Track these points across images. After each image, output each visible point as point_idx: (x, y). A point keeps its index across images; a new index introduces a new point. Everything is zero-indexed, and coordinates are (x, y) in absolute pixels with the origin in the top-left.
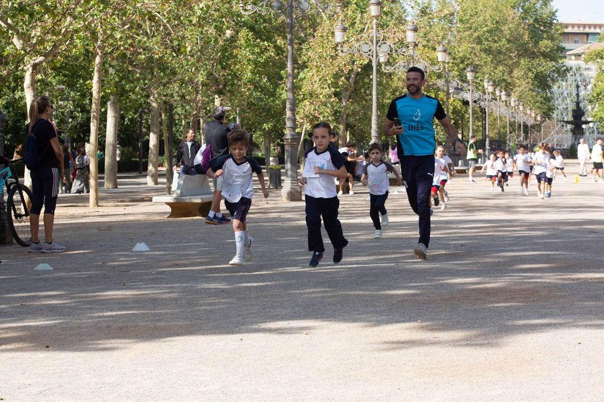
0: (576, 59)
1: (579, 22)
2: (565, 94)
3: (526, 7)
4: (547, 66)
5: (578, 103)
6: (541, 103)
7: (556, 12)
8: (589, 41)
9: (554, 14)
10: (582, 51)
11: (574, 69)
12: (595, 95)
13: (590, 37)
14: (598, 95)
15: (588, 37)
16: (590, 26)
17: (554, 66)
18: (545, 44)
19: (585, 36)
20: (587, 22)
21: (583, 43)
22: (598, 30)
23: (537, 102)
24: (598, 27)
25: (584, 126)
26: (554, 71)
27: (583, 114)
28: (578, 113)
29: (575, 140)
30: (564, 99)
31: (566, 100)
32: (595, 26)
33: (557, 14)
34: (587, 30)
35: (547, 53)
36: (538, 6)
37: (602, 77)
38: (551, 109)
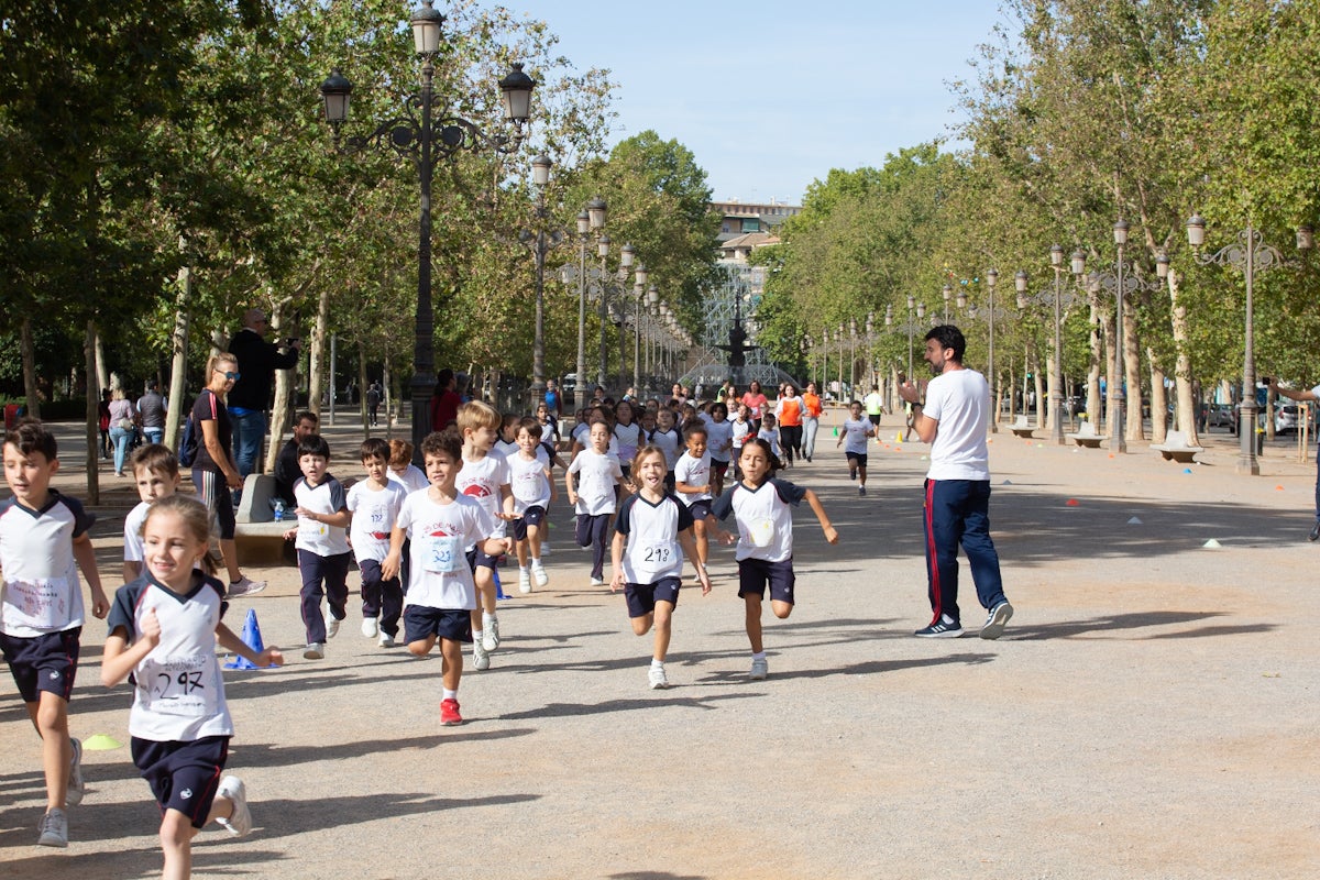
0: (727, 256)
1: (730, 202)
2: (717, 307)
3: (669, 185)
4: (695, 268)
5: (737, 321)
6: (689, 321)
7: (711, 192)
8: (744, 230)
9: (708, 195)
10: (736, 245)
11: (729, 272)
12: (764, 311)
13: (745, 224)
14: (768, 311)
15: (742, 224)
16: (745, 208)
17: (708, 269)
18: (694, 238)
19: (739, 223)
20: (740, 203)
21: (735, 232)
22: (757, 215)
23: (684, 317)
24: (756, 210)
25: (745, 353)
26: (707, 276)
27: (745, 336)
28: (738, 334)
29: (734, 370)
30: (716, 314)
31: (719, 316)
32: (752, 208)
33: (712, 195)
34: (741, 214)
35: (697, 251)
36: (685, 183)
37: (773, 286)
38: (702, 329)
